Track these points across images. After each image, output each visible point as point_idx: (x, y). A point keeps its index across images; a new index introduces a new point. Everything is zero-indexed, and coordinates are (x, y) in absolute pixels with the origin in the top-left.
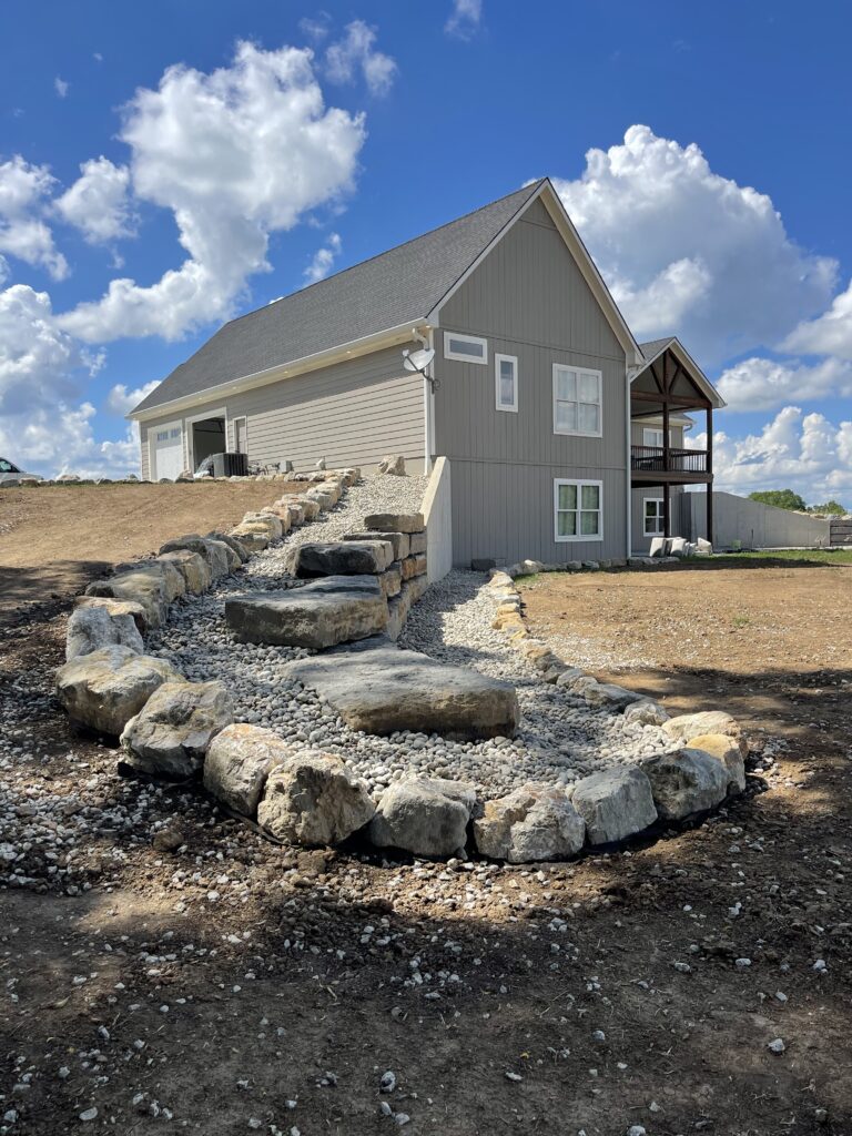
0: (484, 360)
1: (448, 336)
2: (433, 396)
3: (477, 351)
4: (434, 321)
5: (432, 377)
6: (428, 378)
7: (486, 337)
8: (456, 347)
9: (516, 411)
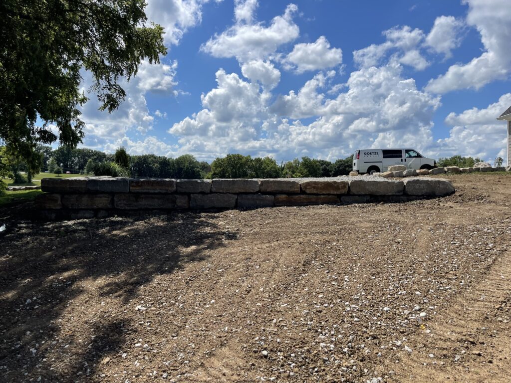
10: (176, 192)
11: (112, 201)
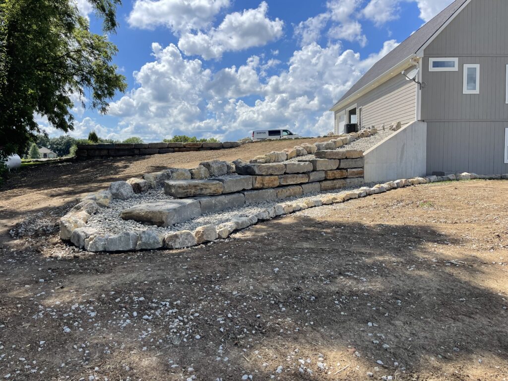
0: (456, 69)
1: (432, 60)
2: (420, 91)
3: (451, 65)
4: (421, 54)
5: (421, 82)
6: (418, 83)
7: (456, 57)
8: (436, 64)
9: (478, 93)
10: (134, 148)
11: (109, 152)
